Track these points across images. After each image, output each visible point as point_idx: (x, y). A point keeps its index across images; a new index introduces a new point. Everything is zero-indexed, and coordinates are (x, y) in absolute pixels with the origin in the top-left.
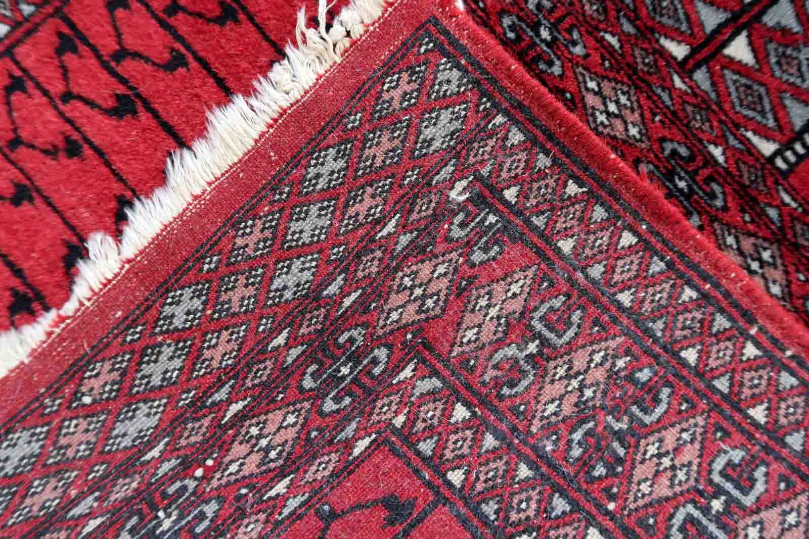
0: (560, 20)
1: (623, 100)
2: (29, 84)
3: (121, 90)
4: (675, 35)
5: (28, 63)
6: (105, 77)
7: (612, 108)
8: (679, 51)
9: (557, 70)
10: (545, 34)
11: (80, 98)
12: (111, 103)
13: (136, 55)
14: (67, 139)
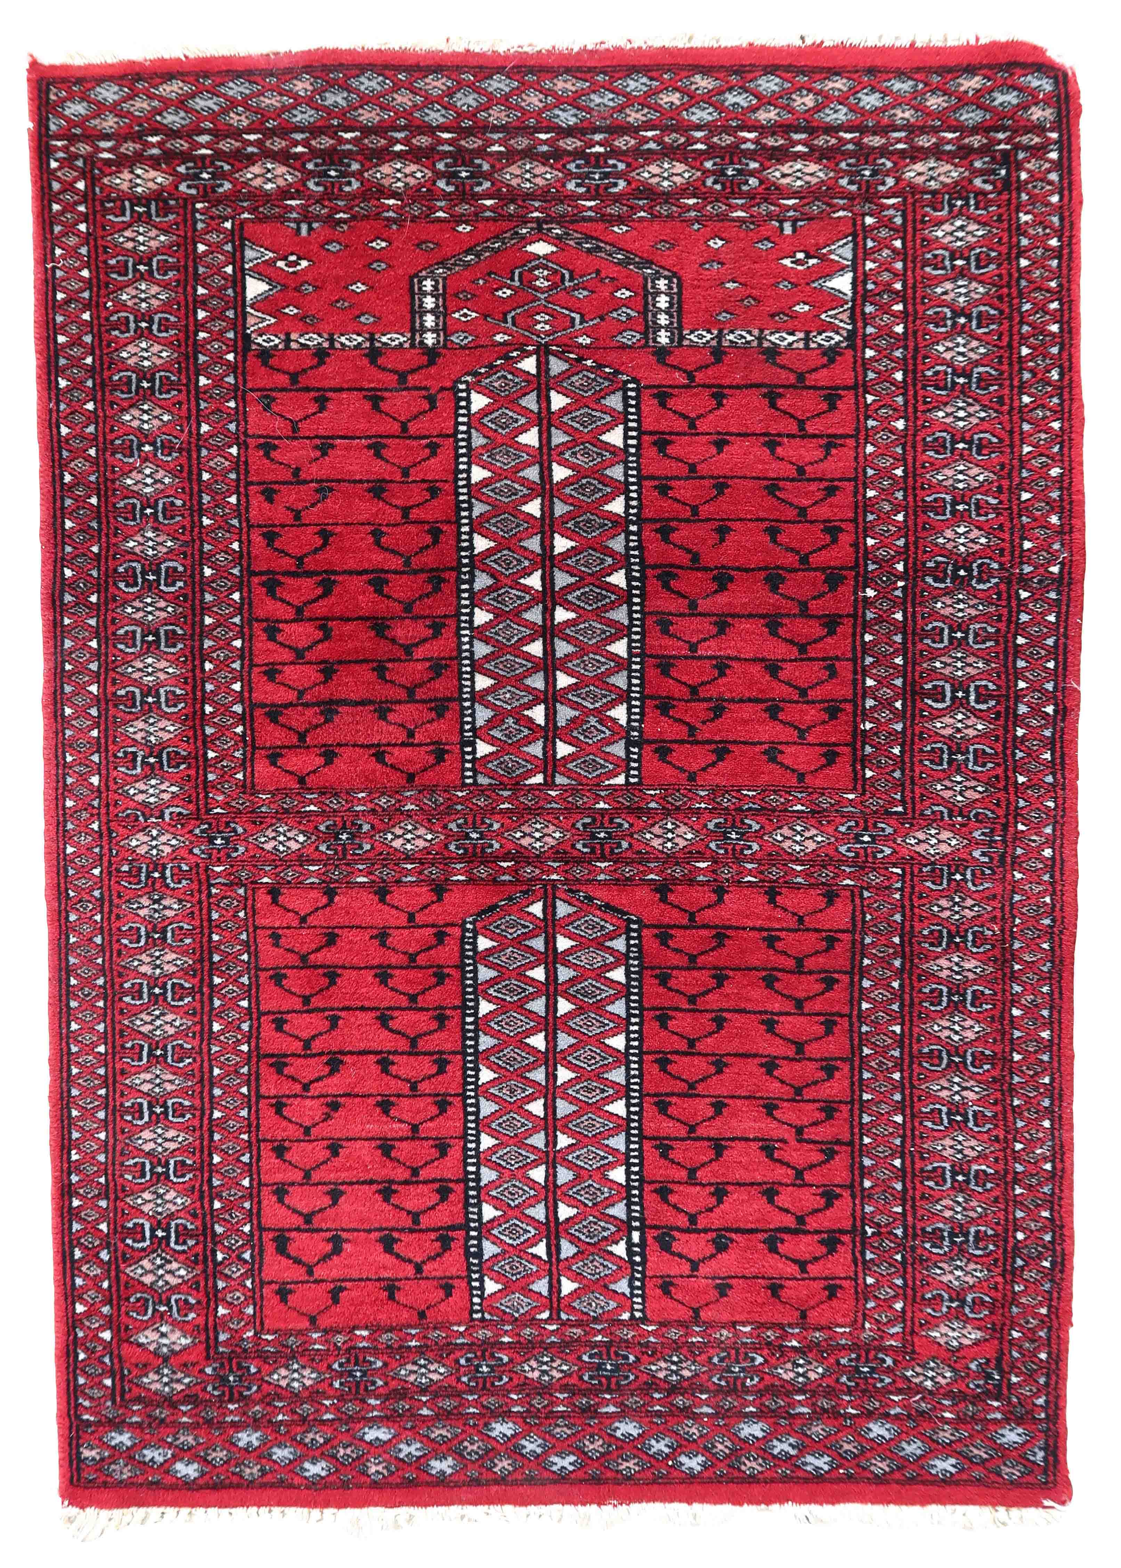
0: (474, 823)
1: (538, 826)
2: (284, 1100)
3: (325, 1059)
4: (530, 773)
5: (273, 1092)
6: (312, 1061)
7: (537, 835)
8: (539, 779)
9: (497, 846)
10: (474, 836)
11: (312, 1082)
12: (327, 1070)
13: (313, 1037)
14: (327, 1105)
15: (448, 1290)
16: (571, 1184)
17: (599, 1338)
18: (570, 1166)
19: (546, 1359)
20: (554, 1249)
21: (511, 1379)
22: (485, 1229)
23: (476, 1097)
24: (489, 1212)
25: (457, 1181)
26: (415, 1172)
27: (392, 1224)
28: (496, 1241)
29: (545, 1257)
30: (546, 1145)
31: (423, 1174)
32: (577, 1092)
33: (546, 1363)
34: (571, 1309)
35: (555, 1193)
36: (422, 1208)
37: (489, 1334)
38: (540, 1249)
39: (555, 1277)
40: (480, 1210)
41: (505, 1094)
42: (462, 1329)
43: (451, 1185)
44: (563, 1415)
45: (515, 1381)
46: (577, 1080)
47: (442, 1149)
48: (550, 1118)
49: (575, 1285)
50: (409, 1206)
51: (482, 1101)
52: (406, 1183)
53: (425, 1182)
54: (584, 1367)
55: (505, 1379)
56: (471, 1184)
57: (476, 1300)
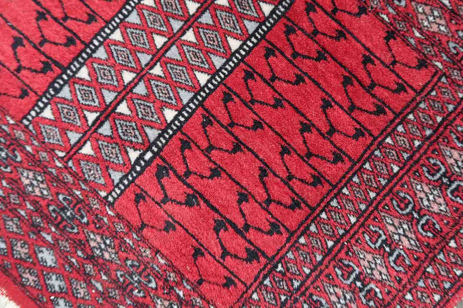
15: (24, 94)
16: (140, 97)
17: (78, 193)
18: (149, 87)
19: (39, 178)
20: (99, 123)
21: (11, 172)
22: (73, 80)
23: (133, 8)
24: (84, 73)
25: (82, 42)
26: (66, 18)
27: (28, 34)
28: (73, 92)
29: (90, 123)
30: (146, 65)
31: (69, 23)
32: (189, 52)
33: (38, 181)
34: (78, 163)
35: (127, 93)
36: (52, 40)
37: (23, 137)
38: (91, 117)
39: (85, 138)
40: (80, 68)
41: (150, 19)
42: (12, 122)
43: (78, 41)
44: (20, 217)
45: (12, 175)
46: (194, 45)
47: (91, 18)
48: (162, 52)
49: (91, 153)
50: (46, 32)
51: (135, 12)
52: (56, 19)
53: (65, 28)
54: (55, 201)
55: (9, 170)
56: (88, 50)
57: (33, 113)
